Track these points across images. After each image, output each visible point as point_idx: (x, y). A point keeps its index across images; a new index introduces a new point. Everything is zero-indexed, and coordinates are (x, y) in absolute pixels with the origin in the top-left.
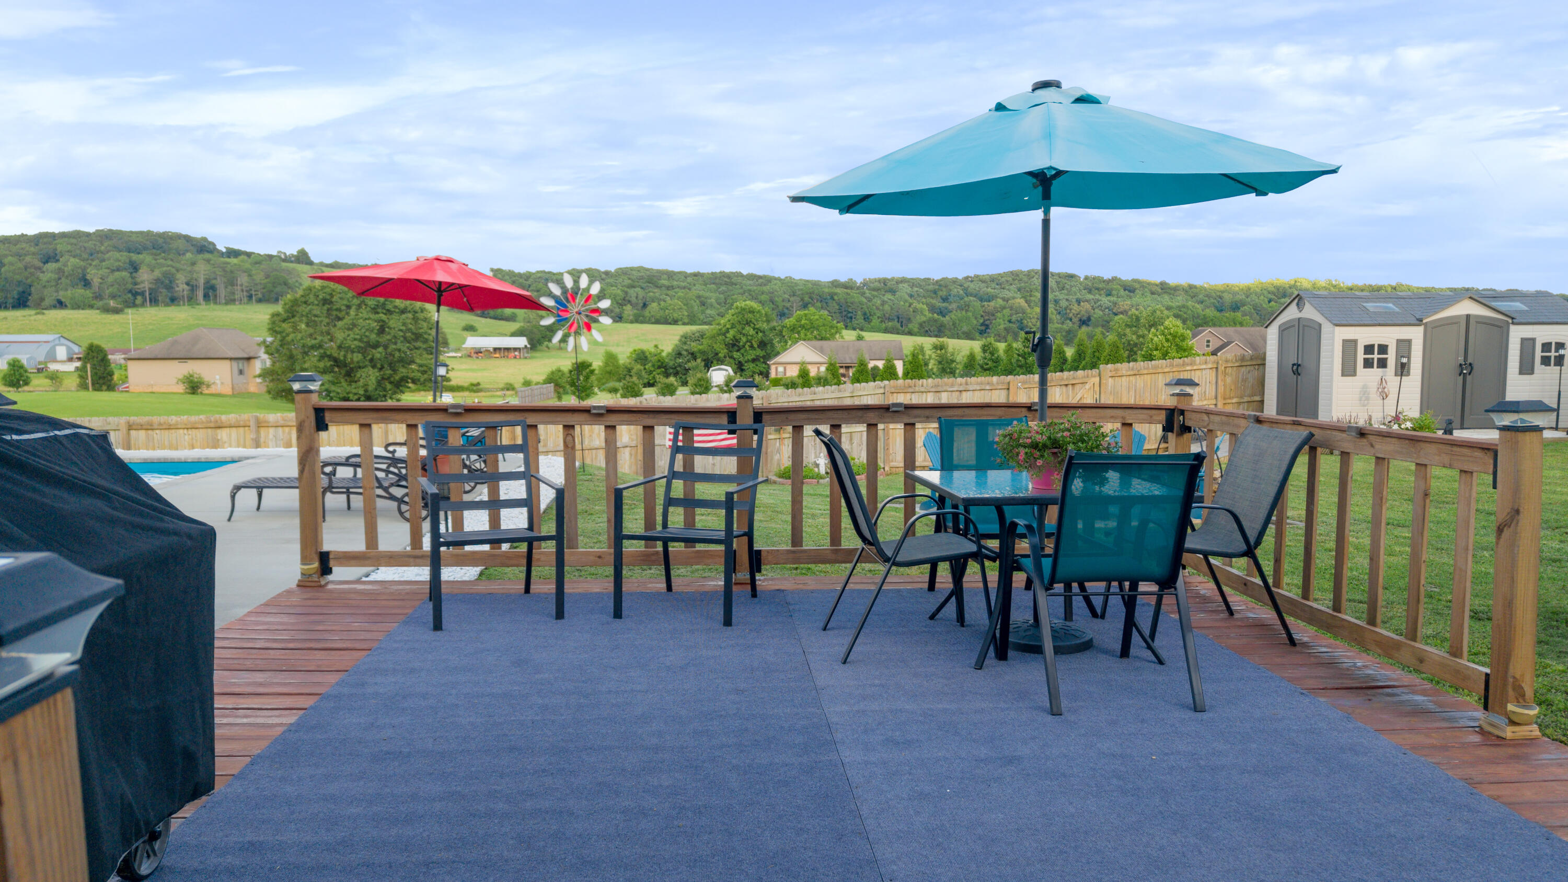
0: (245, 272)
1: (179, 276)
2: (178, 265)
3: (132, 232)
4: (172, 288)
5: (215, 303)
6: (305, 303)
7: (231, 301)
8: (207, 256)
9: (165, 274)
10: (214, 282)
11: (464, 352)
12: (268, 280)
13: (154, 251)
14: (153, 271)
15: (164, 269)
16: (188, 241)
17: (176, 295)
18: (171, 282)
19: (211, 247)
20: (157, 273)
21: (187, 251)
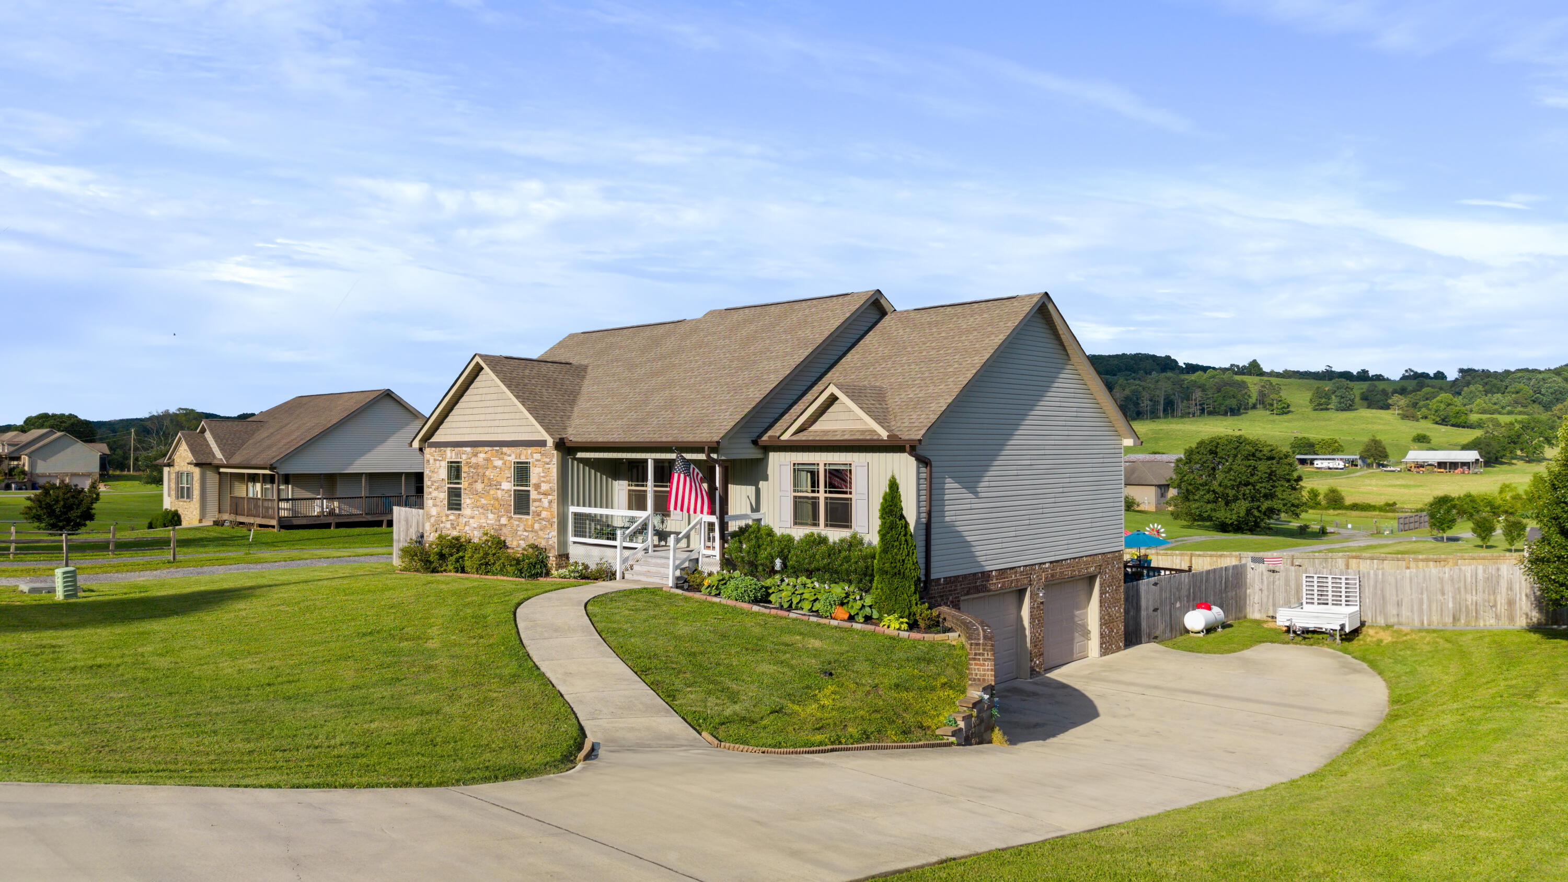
0: (1200, 387)
1: (1144, 393)
2: (1142, 383)
3: (1109, 356)
4: (1139, 404)
5: (1173, 416)
6: (1198, 453)
7: (1185, 415)
8: (1169, 374)
9: (1133, 392)
10: (1173, 397)
11: (1403, 466)
12: (1219, 394)
13: (1127, 372)
14: (1124, 390)
15: (1134, 387)
16: (1154, 361)
17: (1141, 409)
18: (1138, 399)
19: (1173, 364)
20: (1127, 392)
21: (1153, 370)
